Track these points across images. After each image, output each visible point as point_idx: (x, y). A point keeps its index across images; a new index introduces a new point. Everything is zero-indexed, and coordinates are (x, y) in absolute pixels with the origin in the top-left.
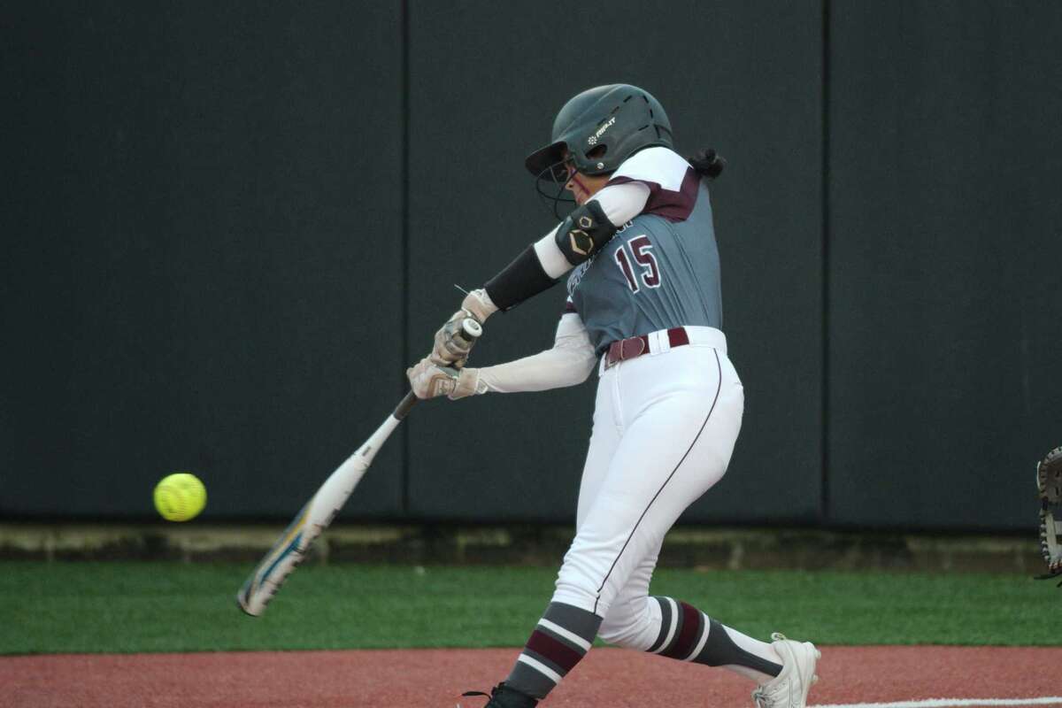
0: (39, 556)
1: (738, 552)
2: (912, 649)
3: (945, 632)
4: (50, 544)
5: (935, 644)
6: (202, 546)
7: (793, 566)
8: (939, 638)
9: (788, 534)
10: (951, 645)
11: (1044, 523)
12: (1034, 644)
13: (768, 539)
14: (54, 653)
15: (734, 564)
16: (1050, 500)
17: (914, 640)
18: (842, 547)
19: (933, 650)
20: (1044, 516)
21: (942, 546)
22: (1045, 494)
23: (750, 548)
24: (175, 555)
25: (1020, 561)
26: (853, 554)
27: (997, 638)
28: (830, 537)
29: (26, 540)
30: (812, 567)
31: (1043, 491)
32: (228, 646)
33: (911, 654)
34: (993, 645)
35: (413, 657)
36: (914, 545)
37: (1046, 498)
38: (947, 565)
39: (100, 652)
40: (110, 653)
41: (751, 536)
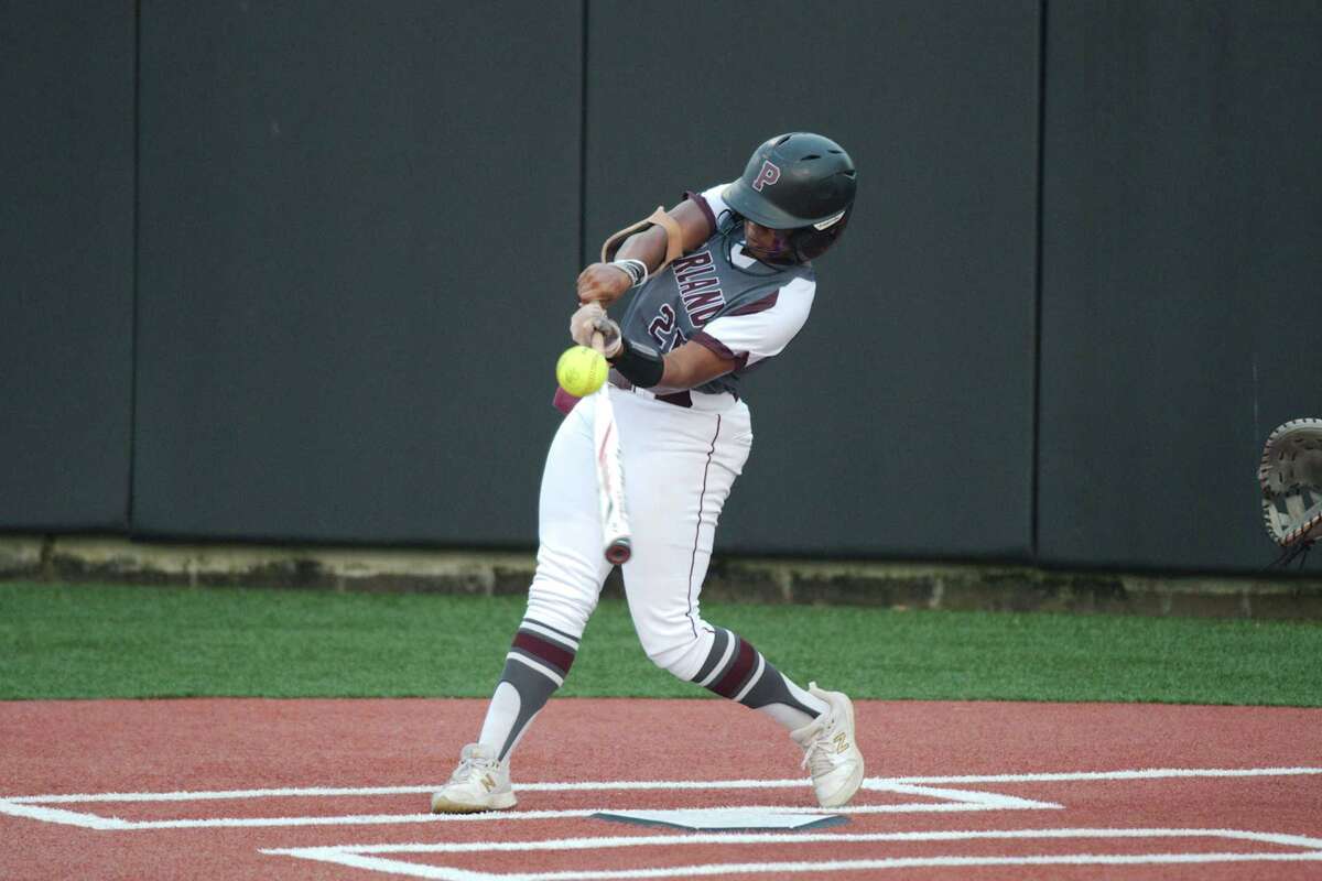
0: (182, 579)
1: (939, 590)
2: (1130, 707)
3: (1165, 687)
4: (194, 568)
5: (1155, 701)
6: (357, 573)
7: (998, 606)
8: (1159, 694)
9: (994, 571)
10: (1171, 703)
11: (1268, 513)
12: (1261, 704)
13: (971, 575)
14: (211, 697)
15: (934, 603)
16: (1273, 489)
17: (1132, 698)
18: (1052, 587)
19: (1151, 707)
20: (1266, 506)
21: (1161, 587)
22: (1267, 483)
23: (953, 585)
24: (328, 583)
25: (1246, 604)
26: (1065, 595)
27: (1222, 696)
28: (1040, 576)
29: (168, 562)
30: (1019, 608)
31: (1265, 480)
32: (394, 692)
33: (1129, 712)
34: (1217, 704)
35: (596, 707)
36: (1130, 584)
37: (1269, 487)
38: (1167, 608)
39: (261, 696)
40: (271, 697)
41: (952, 572)
